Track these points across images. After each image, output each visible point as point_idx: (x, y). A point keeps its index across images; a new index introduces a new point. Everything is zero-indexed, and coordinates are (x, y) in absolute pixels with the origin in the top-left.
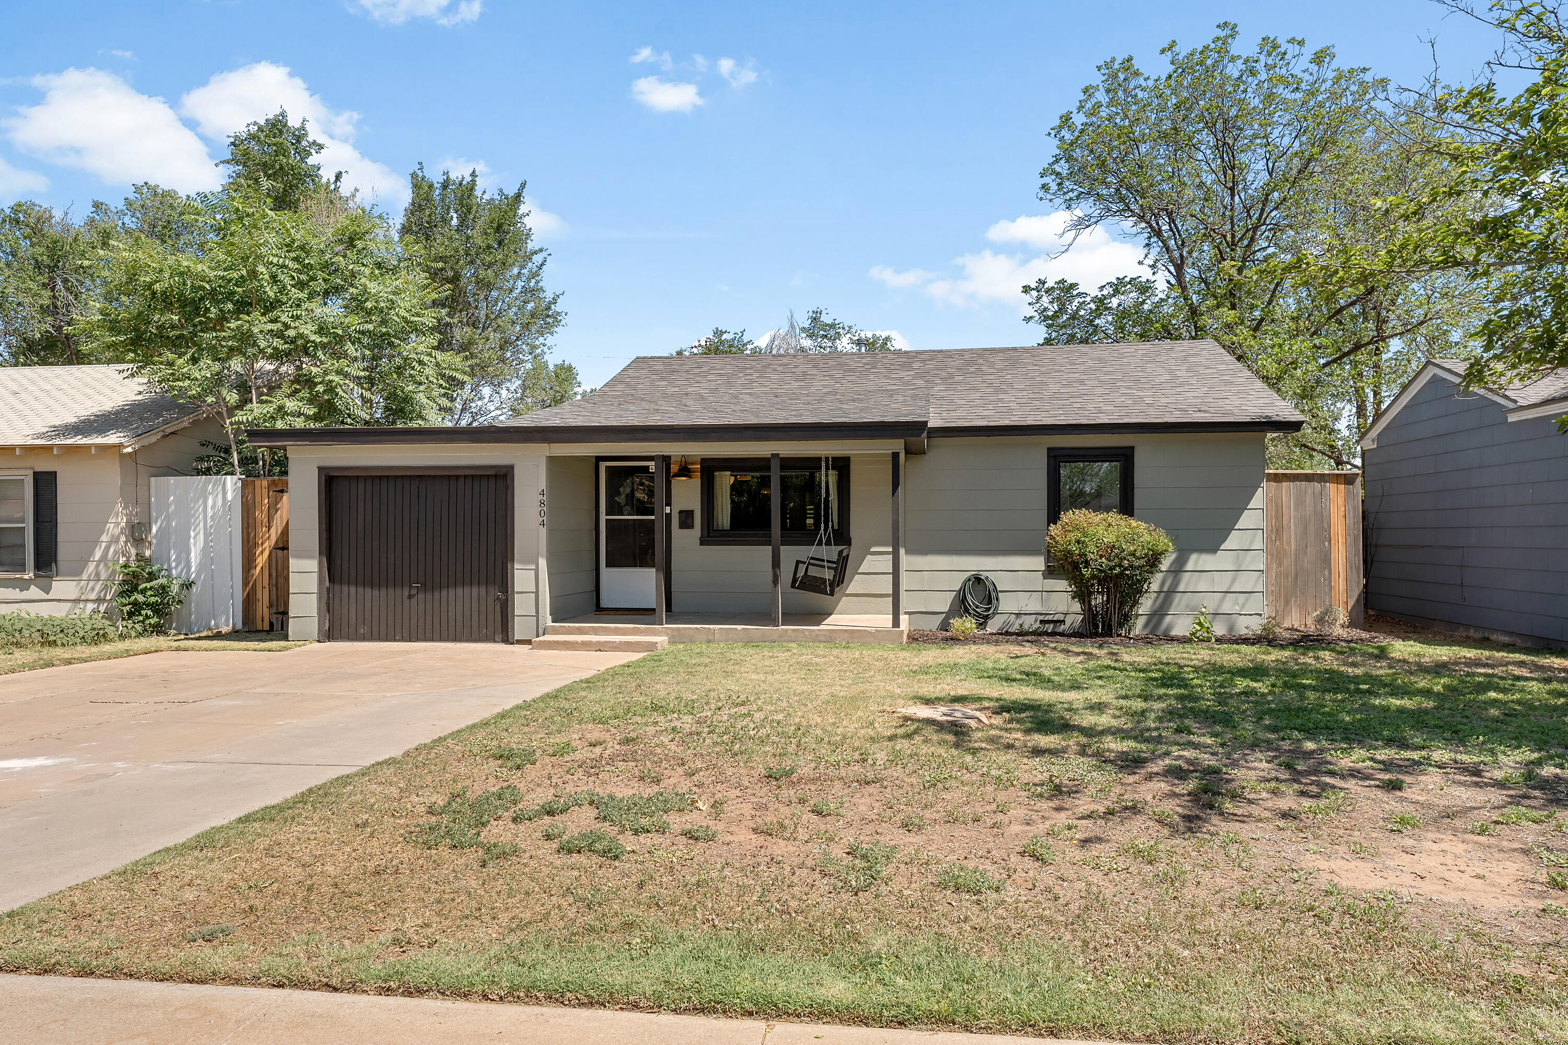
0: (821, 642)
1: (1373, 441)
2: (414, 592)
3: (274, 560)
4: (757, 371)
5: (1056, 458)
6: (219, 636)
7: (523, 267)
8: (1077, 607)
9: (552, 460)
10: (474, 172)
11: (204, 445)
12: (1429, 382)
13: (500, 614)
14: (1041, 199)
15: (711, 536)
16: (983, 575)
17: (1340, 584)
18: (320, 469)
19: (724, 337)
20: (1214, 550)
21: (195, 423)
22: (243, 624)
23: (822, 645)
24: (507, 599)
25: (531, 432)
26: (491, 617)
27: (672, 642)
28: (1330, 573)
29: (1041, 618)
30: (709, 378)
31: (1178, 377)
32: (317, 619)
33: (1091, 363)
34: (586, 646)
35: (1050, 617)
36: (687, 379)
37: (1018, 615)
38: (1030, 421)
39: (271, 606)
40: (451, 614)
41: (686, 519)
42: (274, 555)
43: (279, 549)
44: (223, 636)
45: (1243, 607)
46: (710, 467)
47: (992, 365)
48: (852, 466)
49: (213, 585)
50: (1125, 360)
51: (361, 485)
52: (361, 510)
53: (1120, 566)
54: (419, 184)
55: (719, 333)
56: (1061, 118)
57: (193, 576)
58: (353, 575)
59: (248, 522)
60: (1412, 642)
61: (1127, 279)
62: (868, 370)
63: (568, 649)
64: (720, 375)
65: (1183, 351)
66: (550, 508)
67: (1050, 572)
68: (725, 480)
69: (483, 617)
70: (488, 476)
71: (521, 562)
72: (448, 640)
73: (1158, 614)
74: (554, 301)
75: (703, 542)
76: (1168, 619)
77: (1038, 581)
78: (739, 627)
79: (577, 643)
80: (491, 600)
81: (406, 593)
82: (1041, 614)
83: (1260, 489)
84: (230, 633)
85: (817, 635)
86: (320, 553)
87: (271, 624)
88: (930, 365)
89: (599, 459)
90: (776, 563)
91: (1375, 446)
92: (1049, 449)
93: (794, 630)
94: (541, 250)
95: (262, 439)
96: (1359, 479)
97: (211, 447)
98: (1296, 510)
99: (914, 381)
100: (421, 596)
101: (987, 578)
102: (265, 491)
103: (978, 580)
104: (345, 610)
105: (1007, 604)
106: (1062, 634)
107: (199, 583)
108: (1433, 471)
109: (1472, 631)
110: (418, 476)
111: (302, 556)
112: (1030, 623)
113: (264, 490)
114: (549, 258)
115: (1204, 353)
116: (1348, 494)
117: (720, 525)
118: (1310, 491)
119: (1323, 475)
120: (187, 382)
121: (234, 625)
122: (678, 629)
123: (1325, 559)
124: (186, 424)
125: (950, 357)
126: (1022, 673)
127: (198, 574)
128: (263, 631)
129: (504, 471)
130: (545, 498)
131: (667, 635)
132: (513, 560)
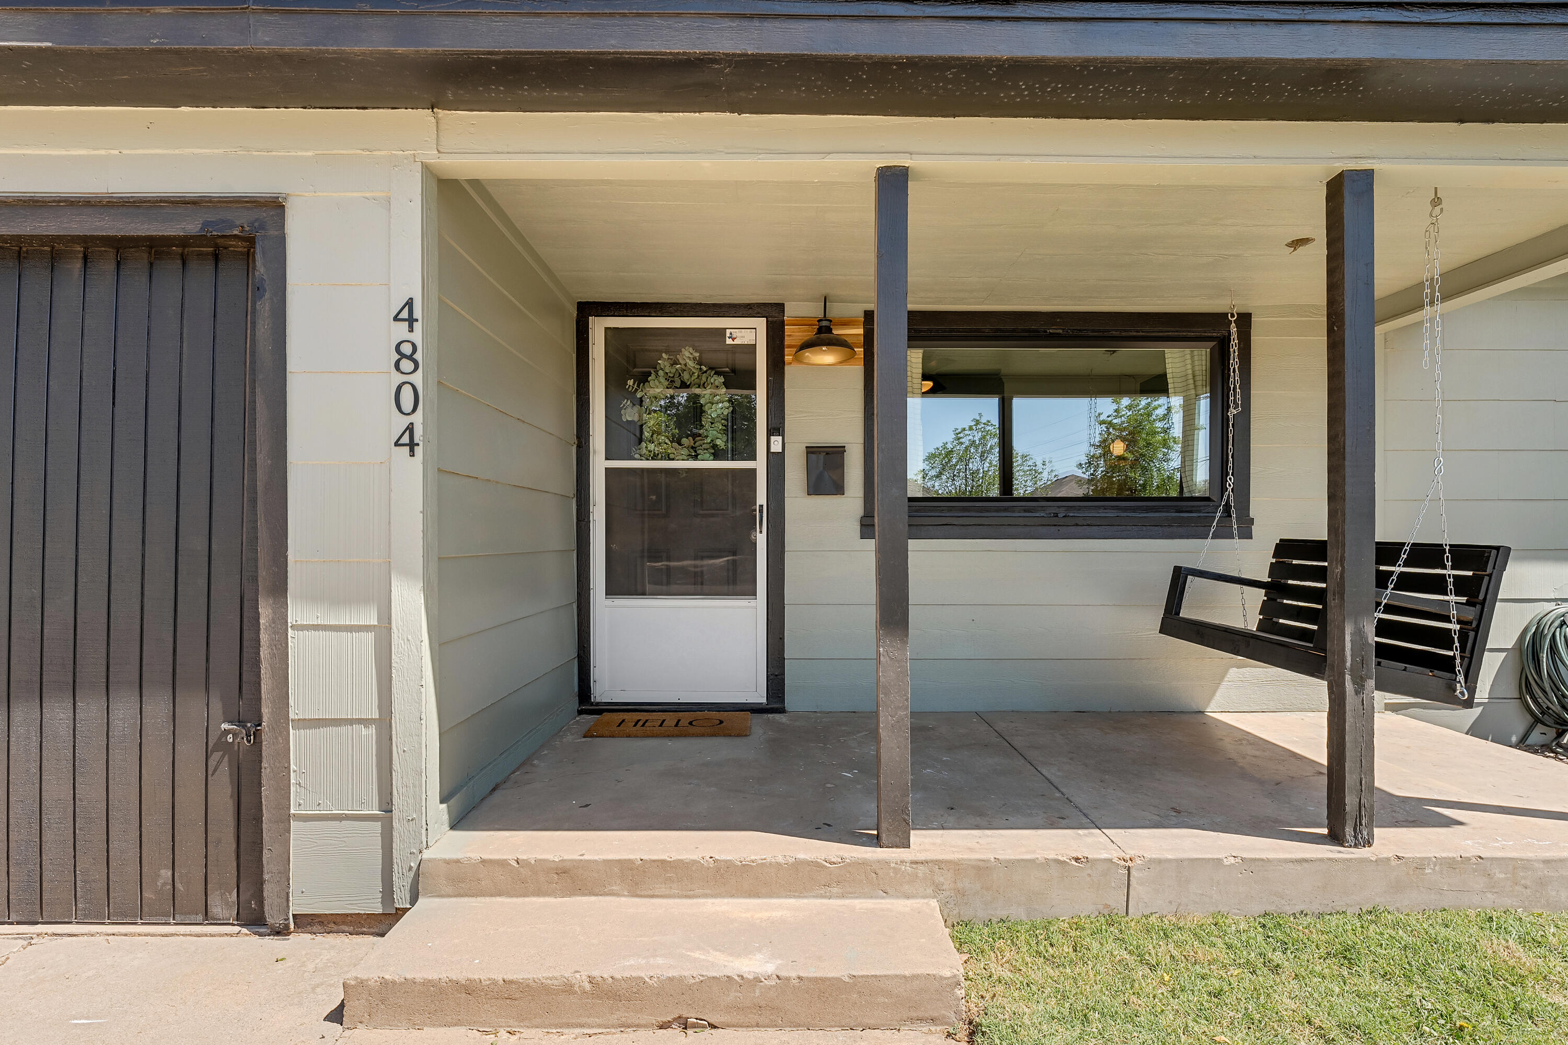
13: (228, 810)
24: (257, 746)
26: (190, 819)
41: (824, 468)
48: (1253, 339)
71: (314, 598)
75: (868, 530)
80: (188, 747)
129: (242, 220)
130: (417, 336)
131: (938, 889)
132: (280, 589)
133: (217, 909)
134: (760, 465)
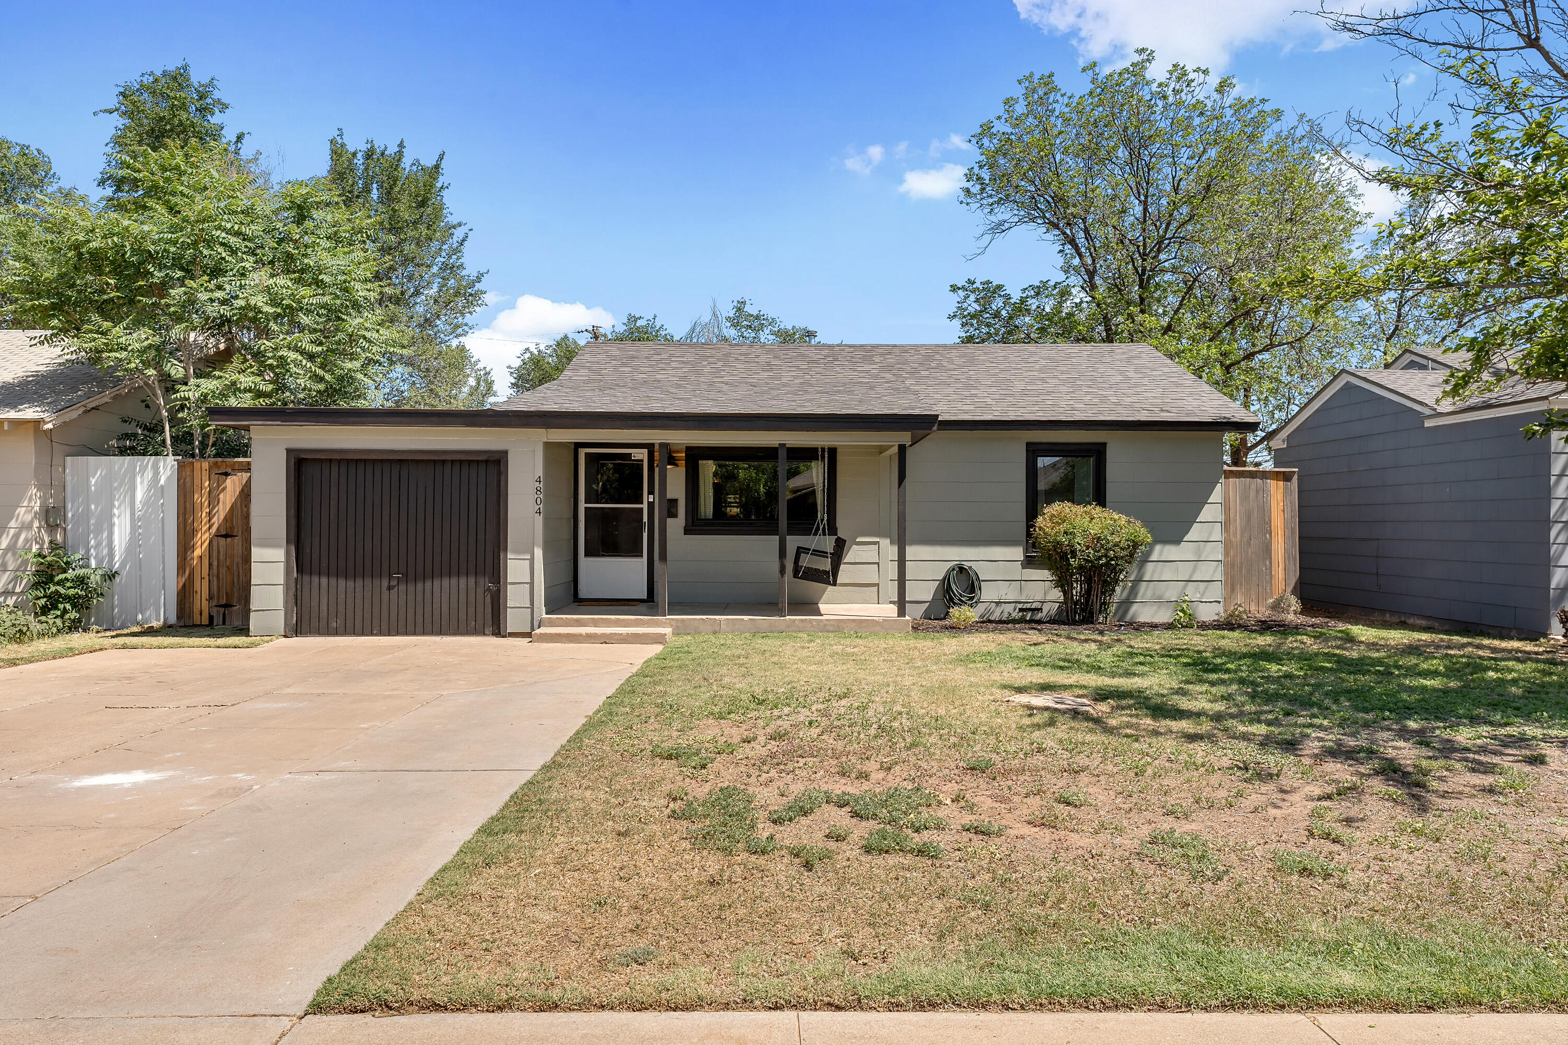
0: (828, 631)
1: (1283, 441)
2: (394, 583)
3: (215, 548)
4: (719, 360)
5: (1034, 451)
6: (151, 632)
7: (444, 243)
8: (1057, 595)
9: (548, 446)
10: (402, 142)
11: (126, 421)
12: (1342, 389)
13: (490, 606)
14: (961, 202)
15: (695, 526)
16: (966, 565)
17: (1279, 573)
18: (289, 451)
19: (639, 323)
20: (1177, 541)
21: (115, 398)
22: (178, 618)
23: (830, 634)
24: (499, 590)
25: (531, 416)
26: (480, 610)
27: (676, 633)
28: (1271, 563)
29: (1020, 606)
30: (674, 365)
31: (1130, 379)
32: (283, 613)
33: (1043, 362)
34: (590, 638)
35: (1028, 606)
36: (650, 366)
37: (998, 603)
38: (1012, 416)
39: (211, 598)
40: (436, 605)
41: (671, 508)
42: (215, 543)
43: (222, 536)
44: (156, 631)
45: (1202, 595)
46: (695, 455)
47: (951, 361)
48: (838, 457)
49: (140, 576)
50: (1074, 360)
51: (335, 469)
52: (334, 495)
53: (1106, 556)
54: (337, 151)
55: (633, 319)
56: (981, 126)
57: (117, 566)
58: (324, 564)
59: (185, 508)
60: (1361, 627)
61: (1052, 283)
62: (831, 362)
63: (571, 642)
64: (683, 362)
65: (1124, 353)
66: (546, 496)
67: (1029, 562)
68: (708, 468)
69: (471, 610)
70: (478, 462)
71: (515, 552)
72: (432, 633)
73: (1127, 603)
74: (479, 280)
75: (687, 531)
76: (1134, 608)
77: (1017, 571)
78: (746, 618)
79: (581, 635)
80: (480, 590)
81: (385, 583)
82: (1020, 603)
83: (1219, 485)
84: (161, 628)
85: (825, 625)
86: (288, 542)
87: (211, 618)
88: (891, 360)
89: (578, 445)
90: (782, 554)
91: (1285, 446)
92: (1027, 444)
93: (802, 620)
94: (460, 225)
95: (224, 417)
96: (1296, 477)
97: (134, 424)
98: (1241, 504)
99: (882, 375)
100: (402, 587)
101: (970, 567)
102: (205, 475)
103: (961, 569)
104: (314, 603)
105: (988, 593)
106: (1039, 622)
107: (124, 573)
108: (1346, 470)
109: (1388, 615)
110: (400, 460)
111: (268, 543)
112: (1009, 610)
113: (204, 472)
114: (470, 233)
115: (1143, 355)
116: (1286, 492)
117: (703, 514)
118: (1253, 487)
119: (1264, 472)
120: (124, 355)
121: (165, 619)
122: (683, 620)
123: (1267, 550)
124: (106, 400)
125: (906, 352)
126: (1065, 660)
127: (123, 564)
128: (201, 625)
129: (497, 457)
130: (541, 485)
131: (672, 626)
132: (506, 549)
133: (487, 632)
134: (645, 506)
